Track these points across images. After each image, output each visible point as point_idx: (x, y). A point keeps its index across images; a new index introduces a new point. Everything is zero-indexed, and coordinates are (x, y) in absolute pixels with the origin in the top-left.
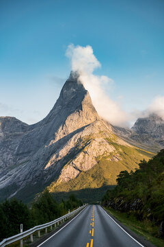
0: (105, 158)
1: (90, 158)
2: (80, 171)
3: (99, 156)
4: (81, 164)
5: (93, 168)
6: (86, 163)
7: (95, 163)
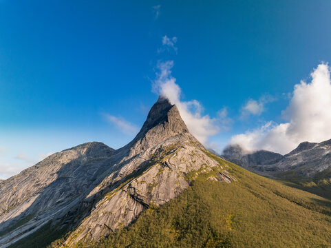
0: (205, 175)
1: (174, 176)
2: (145, 206)
3: (193, 172)
4: (150, 187)
5: (178, 198)
6: (163, 185)
7: (184, 185)
